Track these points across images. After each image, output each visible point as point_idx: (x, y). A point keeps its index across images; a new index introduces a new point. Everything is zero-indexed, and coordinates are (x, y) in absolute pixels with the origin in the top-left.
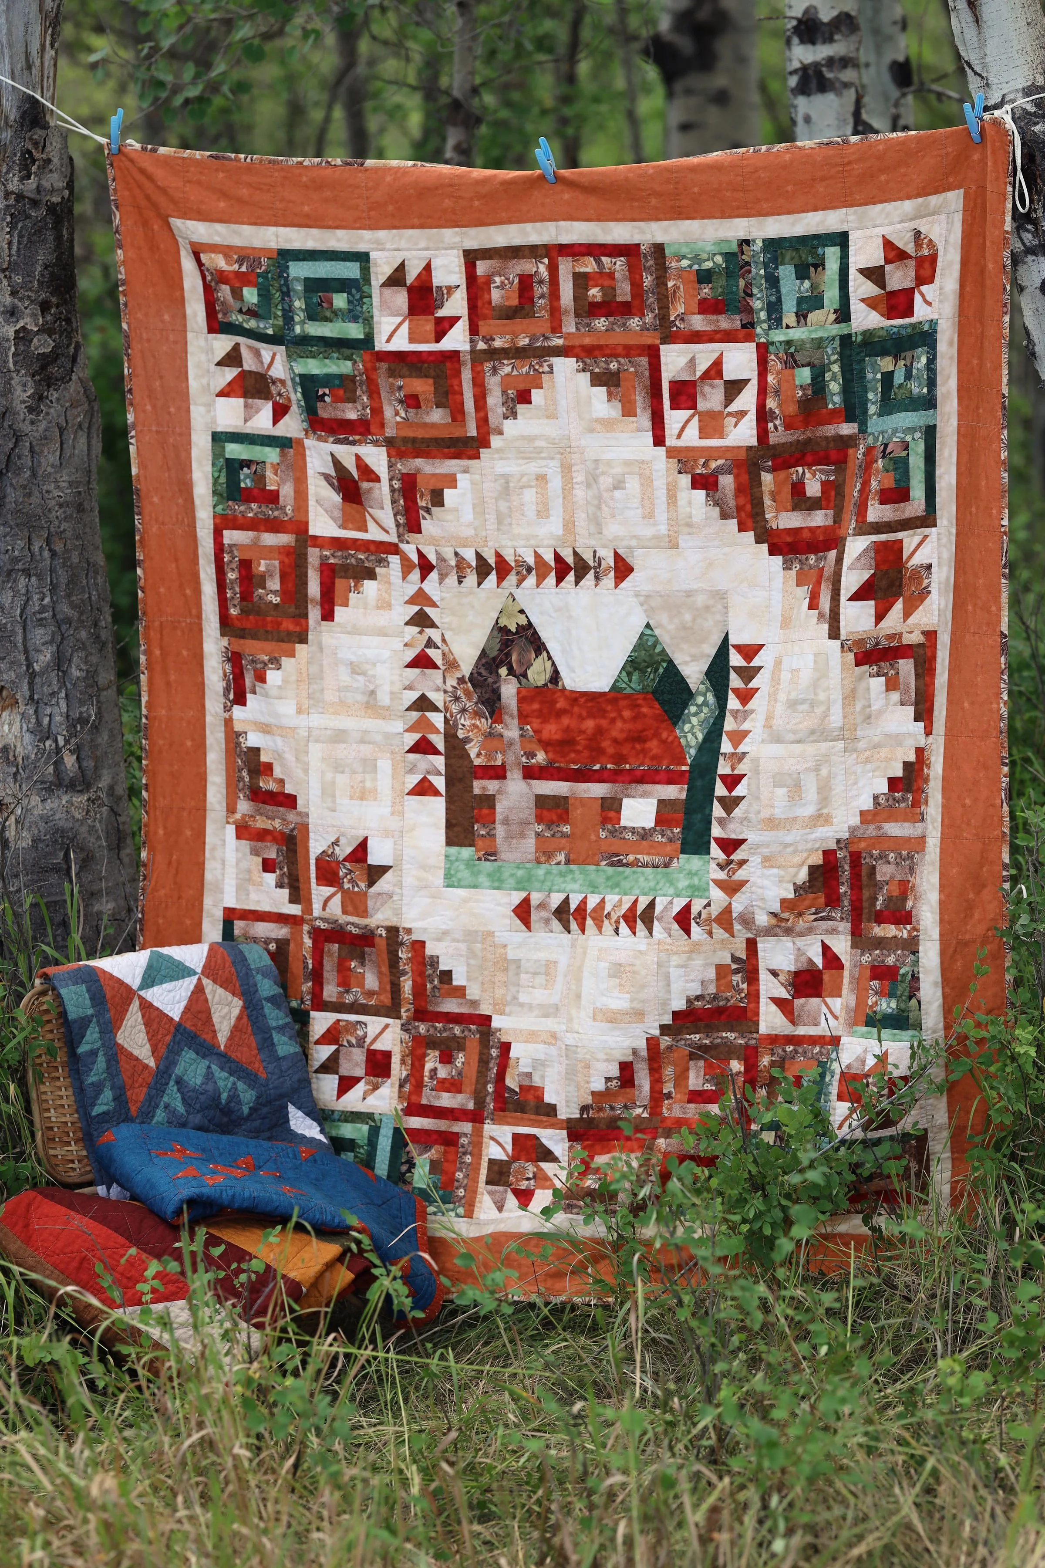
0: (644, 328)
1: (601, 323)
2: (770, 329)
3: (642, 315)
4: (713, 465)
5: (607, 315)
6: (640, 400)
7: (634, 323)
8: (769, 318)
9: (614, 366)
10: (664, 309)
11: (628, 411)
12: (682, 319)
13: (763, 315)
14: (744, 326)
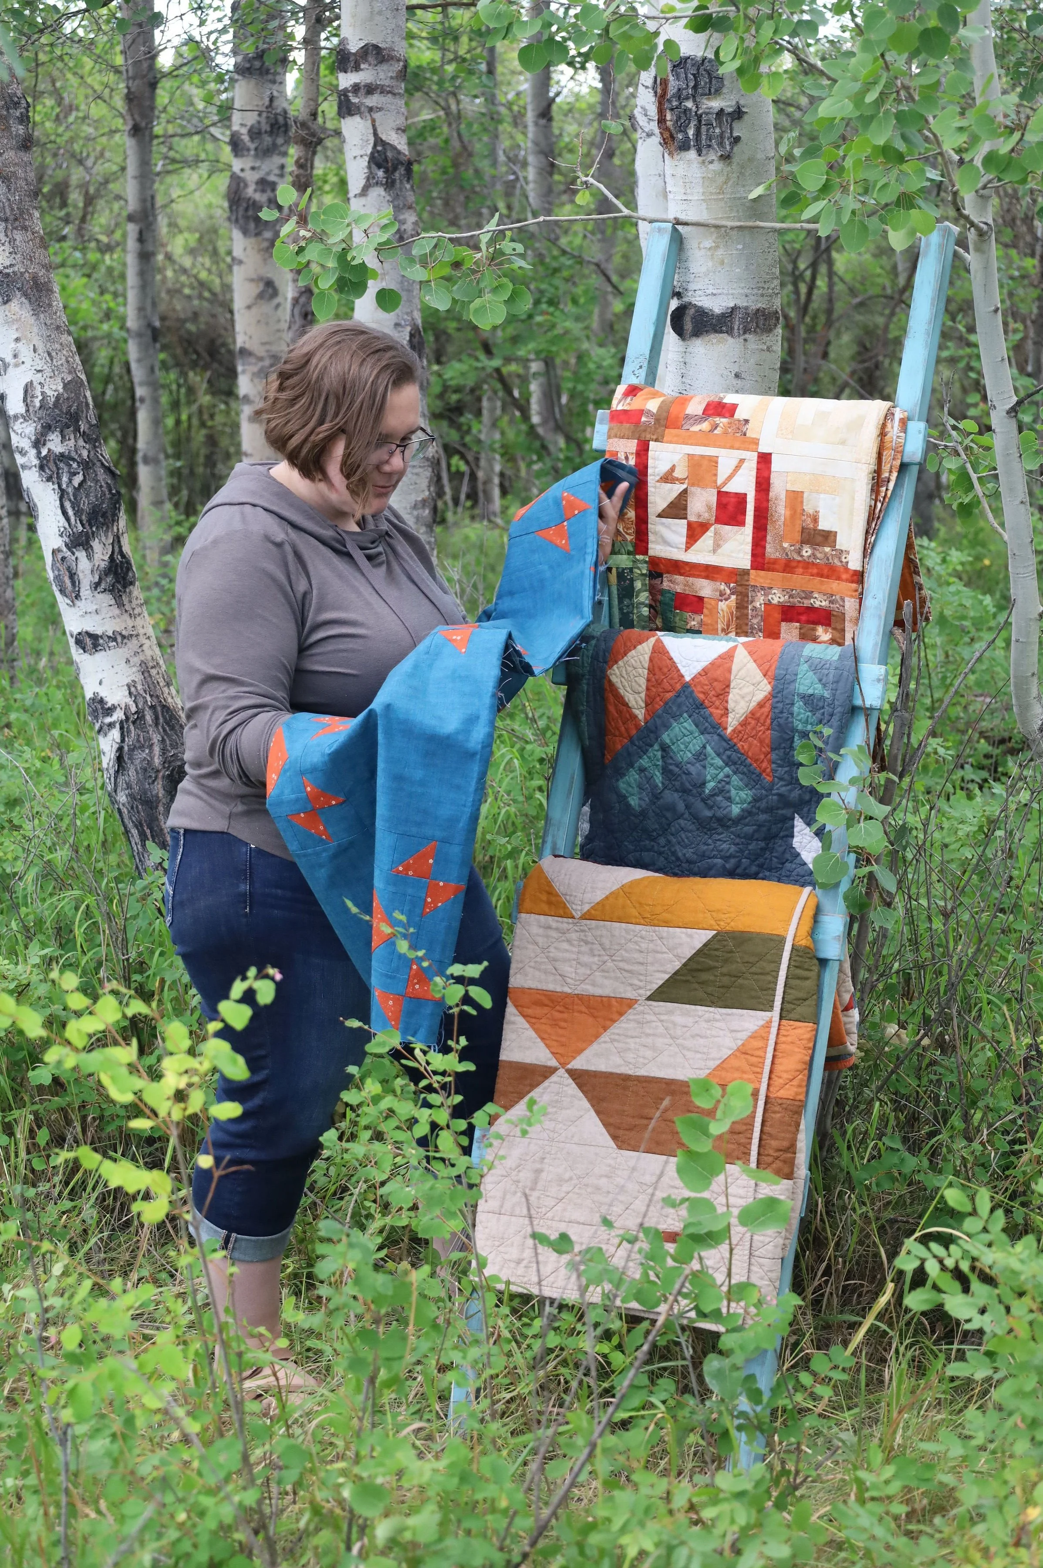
0: (767, 590)
1: (820, 602)
2: (631, 570)
3: (768, 604)
4: (705, 426)
5: (811, 609)
6: (780, 510)
7: (777, 597)
8: (632, 581)
9: (807, 551)
10: (742, 606)
11: (795, 498)
12: (722, 594)
13: (638, 585)
14: (660, 575)
